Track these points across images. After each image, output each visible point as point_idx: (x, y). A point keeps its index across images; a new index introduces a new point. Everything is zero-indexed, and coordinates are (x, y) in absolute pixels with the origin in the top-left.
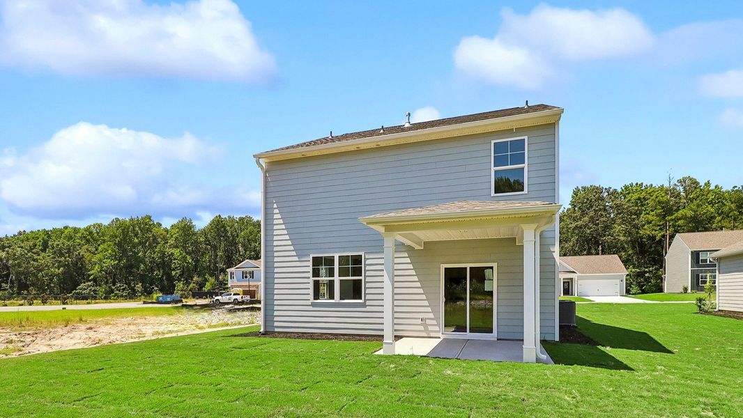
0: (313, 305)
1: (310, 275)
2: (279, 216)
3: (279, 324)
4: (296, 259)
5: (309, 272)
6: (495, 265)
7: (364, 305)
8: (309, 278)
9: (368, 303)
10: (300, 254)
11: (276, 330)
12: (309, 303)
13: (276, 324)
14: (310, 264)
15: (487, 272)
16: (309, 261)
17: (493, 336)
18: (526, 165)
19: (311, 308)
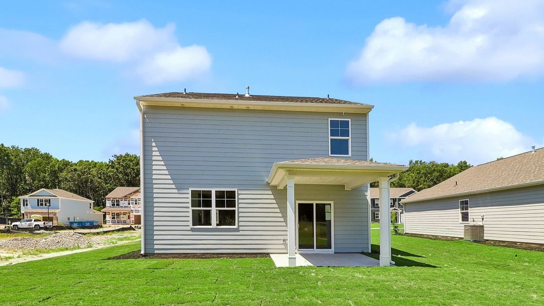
0: (192, 230)
1: (190, 205)
2: (158, 153)
3: (158, 247)
4: (176, 191)
5: (188, 203)
6: (332, 203)
7: (237, 230)
8: (188, 207)
9: (241, 228)
10: (180, 187)
11: (156, 252)
12: (189, 228)
13: (156, 247)
14: (190, 196)
15: (327, 207)
16: (188, 193)
17: (331, 251)
18: (350, 138)
19: (190, 233)
